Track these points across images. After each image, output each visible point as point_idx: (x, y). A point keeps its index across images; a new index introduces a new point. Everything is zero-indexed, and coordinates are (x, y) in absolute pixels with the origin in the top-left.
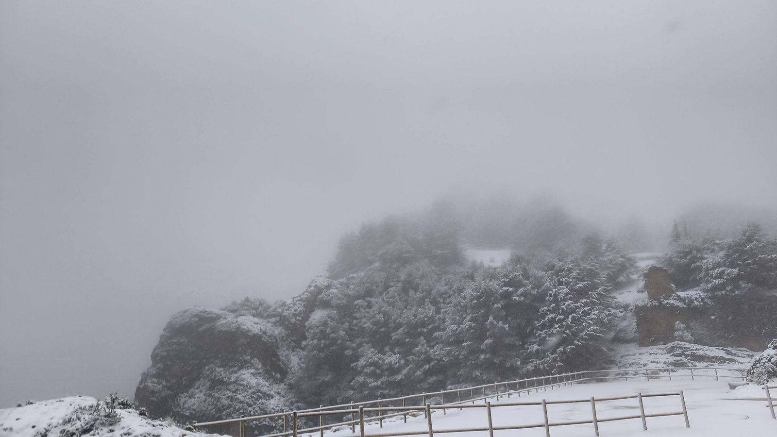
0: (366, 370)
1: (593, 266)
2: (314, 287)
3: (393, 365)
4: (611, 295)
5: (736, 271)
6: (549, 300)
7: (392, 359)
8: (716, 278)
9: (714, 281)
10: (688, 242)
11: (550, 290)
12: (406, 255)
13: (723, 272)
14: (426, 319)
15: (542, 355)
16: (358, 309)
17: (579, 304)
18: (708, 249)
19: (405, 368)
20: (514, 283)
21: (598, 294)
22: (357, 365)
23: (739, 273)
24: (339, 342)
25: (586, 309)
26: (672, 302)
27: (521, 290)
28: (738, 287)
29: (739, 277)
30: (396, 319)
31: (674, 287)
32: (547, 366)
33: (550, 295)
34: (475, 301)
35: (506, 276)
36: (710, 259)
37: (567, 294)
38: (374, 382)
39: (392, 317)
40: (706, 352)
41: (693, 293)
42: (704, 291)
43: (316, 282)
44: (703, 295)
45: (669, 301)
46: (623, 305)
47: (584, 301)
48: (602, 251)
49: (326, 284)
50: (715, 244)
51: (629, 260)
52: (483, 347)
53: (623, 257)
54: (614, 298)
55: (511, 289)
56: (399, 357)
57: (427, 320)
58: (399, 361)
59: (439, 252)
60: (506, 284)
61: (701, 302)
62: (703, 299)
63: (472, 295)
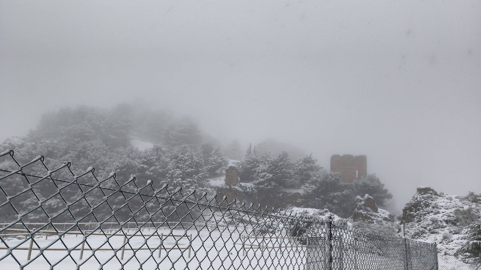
0: (29, 207)
1: (201, 160)
2: (8, 144)
3: (52, 206)
4: (206, 179)
5: (271, 175)
6: (168, 176)
7: (53, 202)
8: (261, 178)
9: (260, 179)
10: (254, 157)
11: (171, 170)
12: (87, 134)
13: (265, 175)
14: (86, 178)
15: (155, 210)
16: (37, 164)
17: (185, 181)
18: (263, 162)
19: (61, 210)
20: (149, 163)
21: (198, 177)
22: (23, 203)
23: (272, 177)
24: (14, 185)
25: (188, 185)
26: (236, 187)
27: (152, 168)
28: (270, 184)
29: (272, 179)
30: (64, 175)
31: (239, 180)
32: (155, 217)
33: (169, 174)
34: (119, 170)
35: (145, 158)
36: (262, 167)
37: (180, 174)
38: (33, 216)
39: (62, 174)
40: (246, 218)
41: (249, 185)
42: (255, 184)
43: (11, 141)
44: (253, 186)
45: (235, 187)
46: (214, 187)
47: (188, 180)
48: (212, 154)
49: (20, 144)
50: (267, 160)
51: (224, 161)
52: (116, 200)
53: (221, 159)
54: (208, 181)
55: (146, 166)
56: (58, 201)
57: (87, 180)
58: (58, 204)
59: (113, 137)
60: (144, 163)
61: (251, 190)
62: (252, 188)
63: (118, 166)
